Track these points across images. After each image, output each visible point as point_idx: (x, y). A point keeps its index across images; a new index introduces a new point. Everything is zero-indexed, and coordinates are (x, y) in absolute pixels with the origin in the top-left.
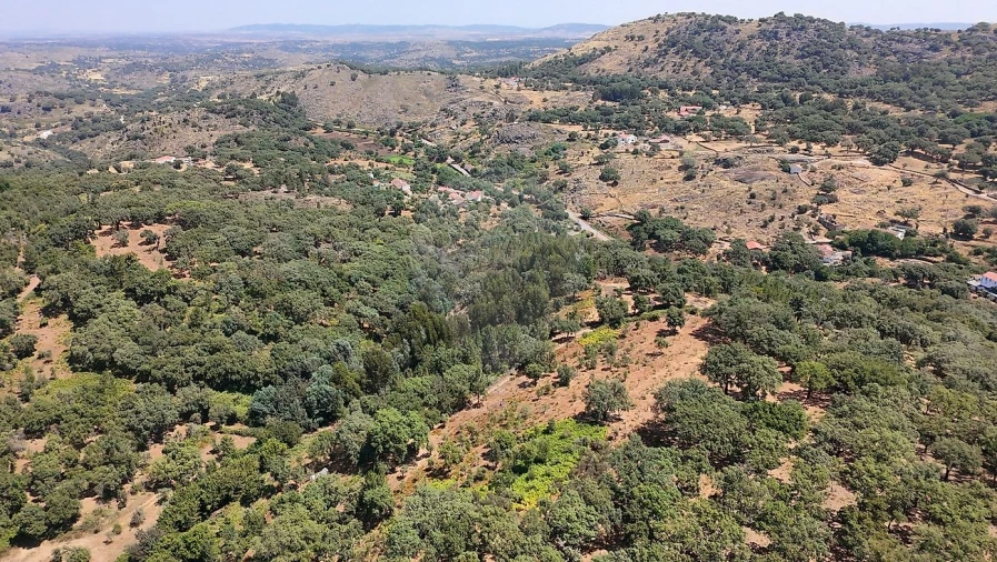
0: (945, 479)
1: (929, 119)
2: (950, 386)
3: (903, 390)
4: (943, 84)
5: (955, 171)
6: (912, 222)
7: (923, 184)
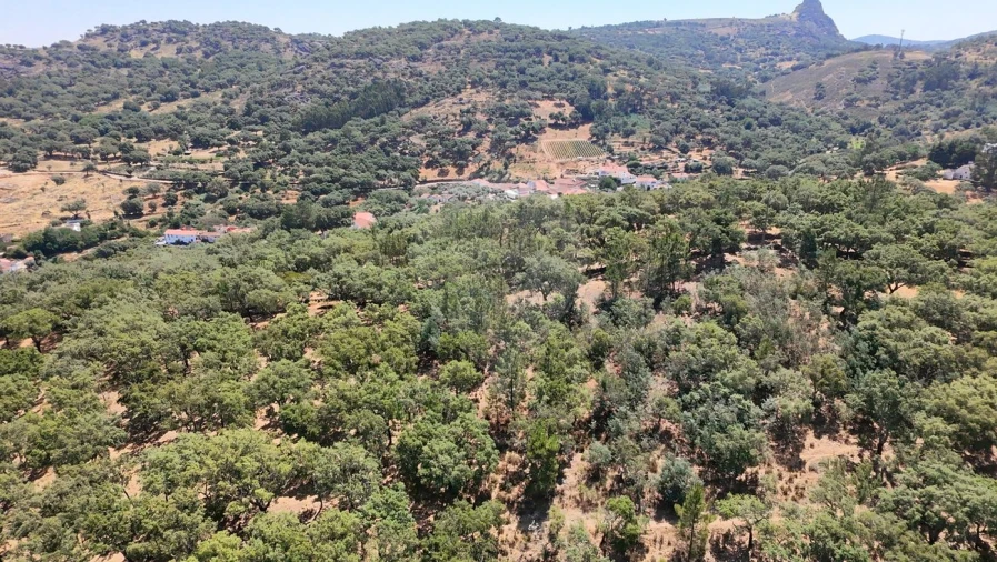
1: (53, 124)
4: (51, 94)
5: (100, 164)
6: (82, 213)
7: (75, 180)
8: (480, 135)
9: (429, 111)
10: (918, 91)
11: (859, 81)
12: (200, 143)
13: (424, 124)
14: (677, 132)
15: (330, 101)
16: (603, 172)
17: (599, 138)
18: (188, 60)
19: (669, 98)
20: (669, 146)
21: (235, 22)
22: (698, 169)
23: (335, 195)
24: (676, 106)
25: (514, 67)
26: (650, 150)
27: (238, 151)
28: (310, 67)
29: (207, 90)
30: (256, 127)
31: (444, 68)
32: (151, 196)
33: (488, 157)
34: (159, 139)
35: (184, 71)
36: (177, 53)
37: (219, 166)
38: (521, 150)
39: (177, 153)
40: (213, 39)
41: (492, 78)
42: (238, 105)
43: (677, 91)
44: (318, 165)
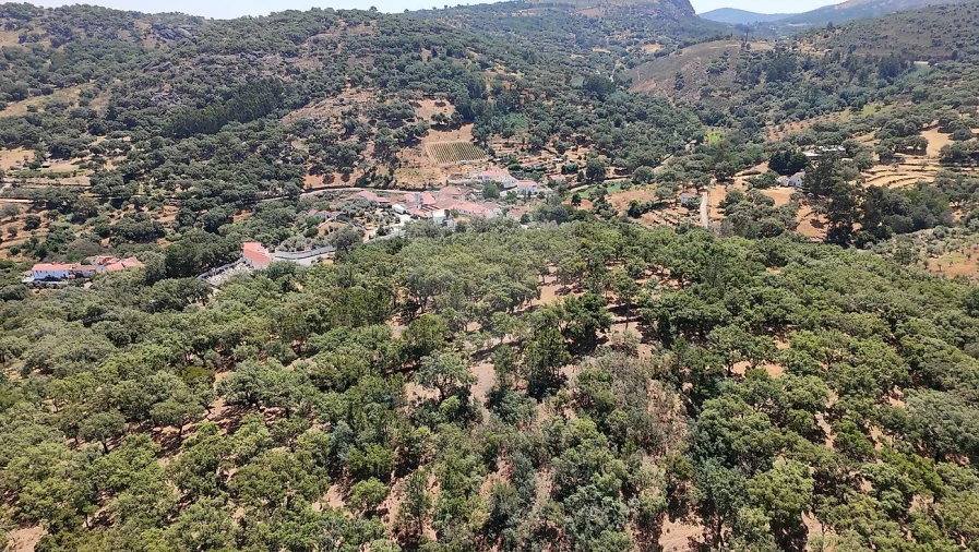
0: (106, 451)
2: (62, 376)
3: (23, 404)
8: (363, 139)
9: (310, 112)
10: (763, 81)
11: (712, 71)
12: (59, 153)
13: (305, 128)
14: (553, 131)
15: (202, 101)
16: (487, 177)
17: (480, 139)
18: (34, 50)
19: (544, 95)
20: (547, 146)
21: (86, 6)
22: (574, 170)
23: (217, 212)
24: (551, 103)
25: (393, 64)
26: (529, 150)
27: (105, 162)
28: (177, 64)
29: (61, 86)
30: (122, 133)
31: (321, 65)
32: (9, 218)
33: (373, 161)
34: (9, 148)
35: (31, 64)
36: (20, 42)
37: (85, 180)
38: (405, 153)
39: (34, 167)
40: (62, 26)
41: (372, 76)
42: (99, 105)
43: (551, 88)
44: (196, 176)
